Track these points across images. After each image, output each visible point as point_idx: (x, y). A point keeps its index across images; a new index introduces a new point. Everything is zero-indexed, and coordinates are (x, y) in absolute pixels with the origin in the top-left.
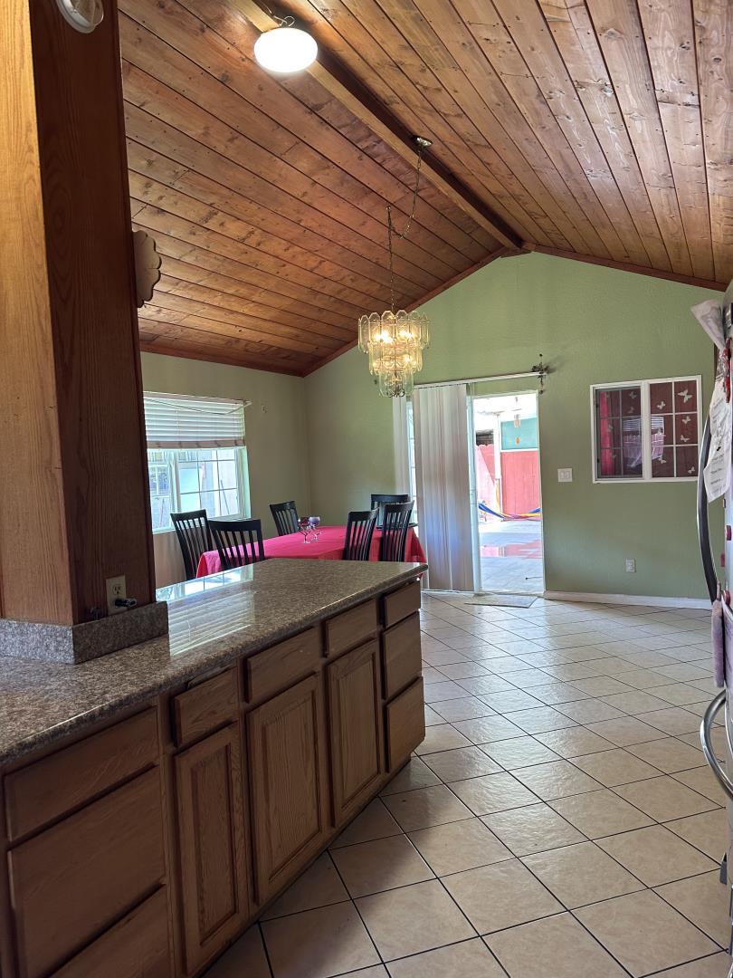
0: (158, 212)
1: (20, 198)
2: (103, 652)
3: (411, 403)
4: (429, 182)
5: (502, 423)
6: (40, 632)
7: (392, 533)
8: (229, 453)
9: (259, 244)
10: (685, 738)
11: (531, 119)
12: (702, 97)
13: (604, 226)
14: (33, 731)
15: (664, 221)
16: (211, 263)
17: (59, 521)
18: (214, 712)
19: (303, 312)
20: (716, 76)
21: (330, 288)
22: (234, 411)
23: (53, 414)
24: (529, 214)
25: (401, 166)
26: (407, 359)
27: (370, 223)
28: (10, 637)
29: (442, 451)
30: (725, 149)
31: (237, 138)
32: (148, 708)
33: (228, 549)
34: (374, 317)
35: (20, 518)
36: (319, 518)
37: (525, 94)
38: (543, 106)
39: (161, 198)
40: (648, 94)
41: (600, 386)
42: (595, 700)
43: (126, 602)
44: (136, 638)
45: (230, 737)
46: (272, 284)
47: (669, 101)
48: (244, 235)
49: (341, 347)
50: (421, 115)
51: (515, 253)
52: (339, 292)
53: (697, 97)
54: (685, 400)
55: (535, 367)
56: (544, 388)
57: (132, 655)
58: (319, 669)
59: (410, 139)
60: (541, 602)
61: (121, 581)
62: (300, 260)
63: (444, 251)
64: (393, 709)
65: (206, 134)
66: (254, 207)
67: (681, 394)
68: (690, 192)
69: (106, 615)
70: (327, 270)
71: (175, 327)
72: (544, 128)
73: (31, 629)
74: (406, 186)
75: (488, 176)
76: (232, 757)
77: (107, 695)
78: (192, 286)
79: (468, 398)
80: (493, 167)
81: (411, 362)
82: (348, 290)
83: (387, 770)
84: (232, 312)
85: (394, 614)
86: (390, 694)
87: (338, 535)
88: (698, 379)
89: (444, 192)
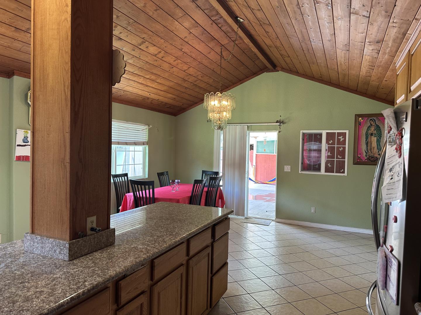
0: (119, 39)
1: (59, 29)
2: (83, 254)
3: (223, 132)
4: (240, 37)
5: (257, 141)
6: (51, 243)
7: (212, 189)
8: (140, 148)
9: (162, 58)
10: (342, 294)
11: (291, 15)
12: (372, 13)
13: (313, 63)
14: (47, 306)
15: (341, 64)
16: (140, 64)
17: (66, 189)
18: (137, 288)
19: (179, 88)
20: (380, 5)
21: (192, 79)
22: (144, 129)
23: (68, 136)
24: (282, 55)
25: (229, 29)
26: (225, 113)
27: (213, 53)
28: (36, 244)
29: (235, 154)
30: (376, 36)
31: (158, 10)
32: (106, 288)
33: (138, 192)
34: (212, 94)
35: (46, 185)
36: (179, 181)
37: (291, 4)
38: (299, 10)
39: (121, 33)
40: (347, 10)
41: (305, 131)
42: (301, 273)
43: (96, 229)
44: (99, 247)
45: (143, 299)
46: (166, 75)
47: (356, 13)
48: (156, 53)
49: (193, 105)
50: (241, 8)
51: (272, 71)
52: (195, 81)
53: (369, 13)
54: (341, 140)
55: (277, 121)
56: (281, 130)
57: (98, 257)
58: (184, 262)
59: (235, 18)
60: (273, 223)
61: (94, 218)
62: (180, 66)
63: (242, 68)
64: (215, 279)
65: (144, 6)
66: (162, 41)
67: (340, 138)
68: (356, 53)
69: (86, 236)
70: (192, 71)
71: (120, 90)
72: (297, 19)
73: (47, 241)
74: (230, 38)
75: (267, 37)
76: (144, 309)
77: (87, 283)
78: (130, 73)
79: (248, 132)
80: (270, 34)
81: (226, 115)
82: (199, 81)
83: (211, 307)
84: (147, 86)
85: (219, 233)
86: (214, 272)
87: (188, 189)
88: (347, 132)
89: (246, 42)
